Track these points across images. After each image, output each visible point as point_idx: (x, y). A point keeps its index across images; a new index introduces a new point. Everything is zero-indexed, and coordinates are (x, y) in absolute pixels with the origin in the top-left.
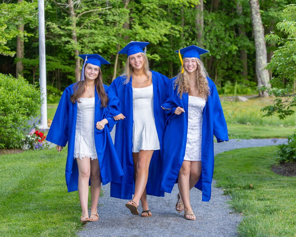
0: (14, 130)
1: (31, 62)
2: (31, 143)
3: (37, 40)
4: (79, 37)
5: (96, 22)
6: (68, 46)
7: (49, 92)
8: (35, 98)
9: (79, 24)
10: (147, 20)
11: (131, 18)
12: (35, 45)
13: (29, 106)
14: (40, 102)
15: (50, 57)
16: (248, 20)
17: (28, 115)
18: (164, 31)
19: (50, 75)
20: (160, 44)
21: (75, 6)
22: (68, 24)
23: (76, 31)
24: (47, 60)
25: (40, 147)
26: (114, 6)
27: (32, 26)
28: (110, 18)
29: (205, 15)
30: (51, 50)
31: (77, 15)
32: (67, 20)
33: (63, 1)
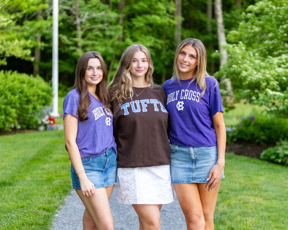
0: (33, 115)
1: (45, 65)
2: (45, 126)
3: (51, 48)
4: (84, 47)
5: (97, 36)
6: (75, 54)
7: (60, 88)
8: (49, 92)
9: (83, 37)
10: (136, 35)
11: (124, 34)
12: (49, 51)
13: (44, 98)
14: (52, 96)
15: (61, 62)
16: (215, 36)
17: (44, 105)
18: (149, 44)
19: (61, 75)
21: (81, 23)
22: (75, 36)
23: (81, 42)
24: (60, 64)
25: (52, 129)
26: (111, 23)
27: (47, 38)
28: (108, 33)
29: (182, 32)
30: (62, 56)
31: (82, 29)
32: (74, 33)
33: (72, 18)
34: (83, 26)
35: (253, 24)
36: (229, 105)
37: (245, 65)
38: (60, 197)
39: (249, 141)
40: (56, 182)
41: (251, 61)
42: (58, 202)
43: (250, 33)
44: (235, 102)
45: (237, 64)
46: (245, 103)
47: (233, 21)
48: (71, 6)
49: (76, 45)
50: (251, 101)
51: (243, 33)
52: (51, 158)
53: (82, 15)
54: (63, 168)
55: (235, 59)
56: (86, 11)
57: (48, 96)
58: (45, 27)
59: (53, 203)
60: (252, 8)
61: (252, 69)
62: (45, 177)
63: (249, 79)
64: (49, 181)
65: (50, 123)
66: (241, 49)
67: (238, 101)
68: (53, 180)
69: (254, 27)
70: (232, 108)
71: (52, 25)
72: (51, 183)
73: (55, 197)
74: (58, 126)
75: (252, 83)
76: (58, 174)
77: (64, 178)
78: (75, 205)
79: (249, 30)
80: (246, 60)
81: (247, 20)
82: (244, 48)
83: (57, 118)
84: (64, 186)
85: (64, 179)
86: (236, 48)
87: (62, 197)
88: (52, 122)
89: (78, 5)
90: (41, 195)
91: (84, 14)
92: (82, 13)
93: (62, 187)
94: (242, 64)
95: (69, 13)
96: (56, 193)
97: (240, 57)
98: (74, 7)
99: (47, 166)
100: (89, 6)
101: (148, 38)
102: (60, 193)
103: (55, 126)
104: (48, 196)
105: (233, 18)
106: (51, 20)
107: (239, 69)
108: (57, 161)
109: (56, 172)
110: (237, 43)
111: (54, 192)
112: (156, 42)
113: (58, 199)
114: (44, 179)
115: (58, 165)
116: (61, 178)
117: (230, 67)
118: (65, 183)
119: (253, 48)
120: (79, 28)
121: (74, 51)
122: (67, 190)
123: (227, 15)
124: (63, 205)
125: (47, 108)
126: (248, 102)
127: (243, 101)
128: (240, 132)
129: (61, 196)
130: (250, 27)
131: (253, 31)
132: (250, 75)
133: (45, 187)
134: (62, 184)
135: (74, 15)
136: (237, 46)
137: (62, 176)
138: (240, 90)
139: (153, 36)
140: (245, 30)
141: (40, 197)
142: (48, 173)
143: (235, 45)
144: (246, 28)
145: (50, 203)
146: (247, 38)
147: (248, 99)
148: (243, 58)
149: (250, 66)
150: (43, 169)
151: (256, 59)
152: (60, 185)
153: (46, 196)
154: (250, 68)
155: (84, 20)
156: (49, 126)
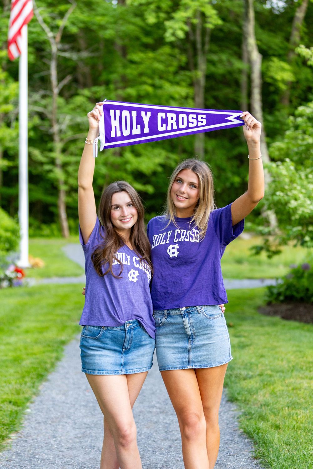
1: (9, 191)
2: (10, 280)
3: (16, 168)
4: (64, 166)
6: (51, 175)
7: (30, 225)
8: (15, 232)
9: (64, 151)
12: (14, 172)
13: (8, 241)
14: (19, 237)
15: (33, 187)
17: (8, 250)
18: (158, 160)
19: (32, 206)
20: (155, 173)
21: (60, 131)
22: (51, 150)
23: (60, 158)
24: (30, 190)
25: (19, 285)
27: (11, 152)
29: (206, 142)
30: (33, 179)
31: (61, 140)
32: (49, 145)
33: (46, 123)
34: (63, 136)
35: (304, 132)
36: (273, 249)
37: (295, 192)
38: (32, 385)
39: (302, 300)
40: (27, 363)
41: (303, 186)
42: (30, 392)
43: (301, 146)
44: (280, 244)
45: (283, 190)
46: (295, 246)
47: (278, 126)
48: (45, 107)
49: (52, 162)
50: (303, 243)
51: (291, 146)
52: (18, 327)
53: (61, 120)
54: (36, 342)
55: (280, 182)
56: (67, 113)
57: (13, 238)
58: (8, 138)
59: (23, 393)
60: (304, 110)
61: (305, 197)
62: (11, 355)
63: (300, 212)
64: (17, 360)
65: (17, 277)
66: (288, 169)
67: (284, 242)
68: (23, 360)
69: (306, 137)
70: (277, 252)
71: (18, 136)
72: (20, 363)
73: (26, 383)
74: (29, 280)
75: (305, 217)
76: (30, 351)
77: (38, 356)
78: (54, 395)
79: (300, 142)
80: (295, 185)
81: (296, 127)
82: (292, 168)
83: (28, 268)
84: (37, 368)
85: (37, 358)
86: (281, 167)
87: (36, 384)
88: (19, 275)
89: (55, 105)
90: (5, 382)
91: (64, 119)
92: (61, 117)
93: (35, 370)
94: (291, 190)
95: (42, 116)
96: (27, 379)
97: (287, 180)
98: (50, 108)
99: (13, 339)
100: (71, 106)
101: (157, 151)
102: (32, 378)
103: (23, 281)
104: (16, 383)
105: (278, 121)
106: (17, 128)
107: (286, 198)
108: (27, 332)
109: (26, 348)
110: (282, 161)
111: (23, 377)
112: (168, 158)
113: (30, 388)
114: (10, 358)
115: (29, 338)
116: (34, 356)
117: (274, 194)
118: (39, 363)
119: (306, 167)
120: (57, 138)
121: (50, 171)
122: (42, 373)
123: (270, 118)
124: (37, 396)
125: (12, 254)
126: (299, 244)
127: (292, 242)
128: (289, 287)
129: (34, 383)
130: (300, 137)
131: (305, 143)
132: (302, 206)
133: (12, 371)
134: (35, 366)
135: (50, 120)
136: (283, 165)
137: (35, 354)
138: (289, 227)
139: (164, 148)
140: (293, 142)
141: (4, 384)
142: (15, 350)
143: (279, 163)
144: (296, 138)
145: (18, 393)
146: (297, 153)
147: (298, 240)
148: (292, 182)
149: (302, 193)
150: (8, 344)
151: (309, 183)
152: (33, 367)
153: (13, 382)
154: (301, 196)
155: (64, 127)
156: (15, 281)
